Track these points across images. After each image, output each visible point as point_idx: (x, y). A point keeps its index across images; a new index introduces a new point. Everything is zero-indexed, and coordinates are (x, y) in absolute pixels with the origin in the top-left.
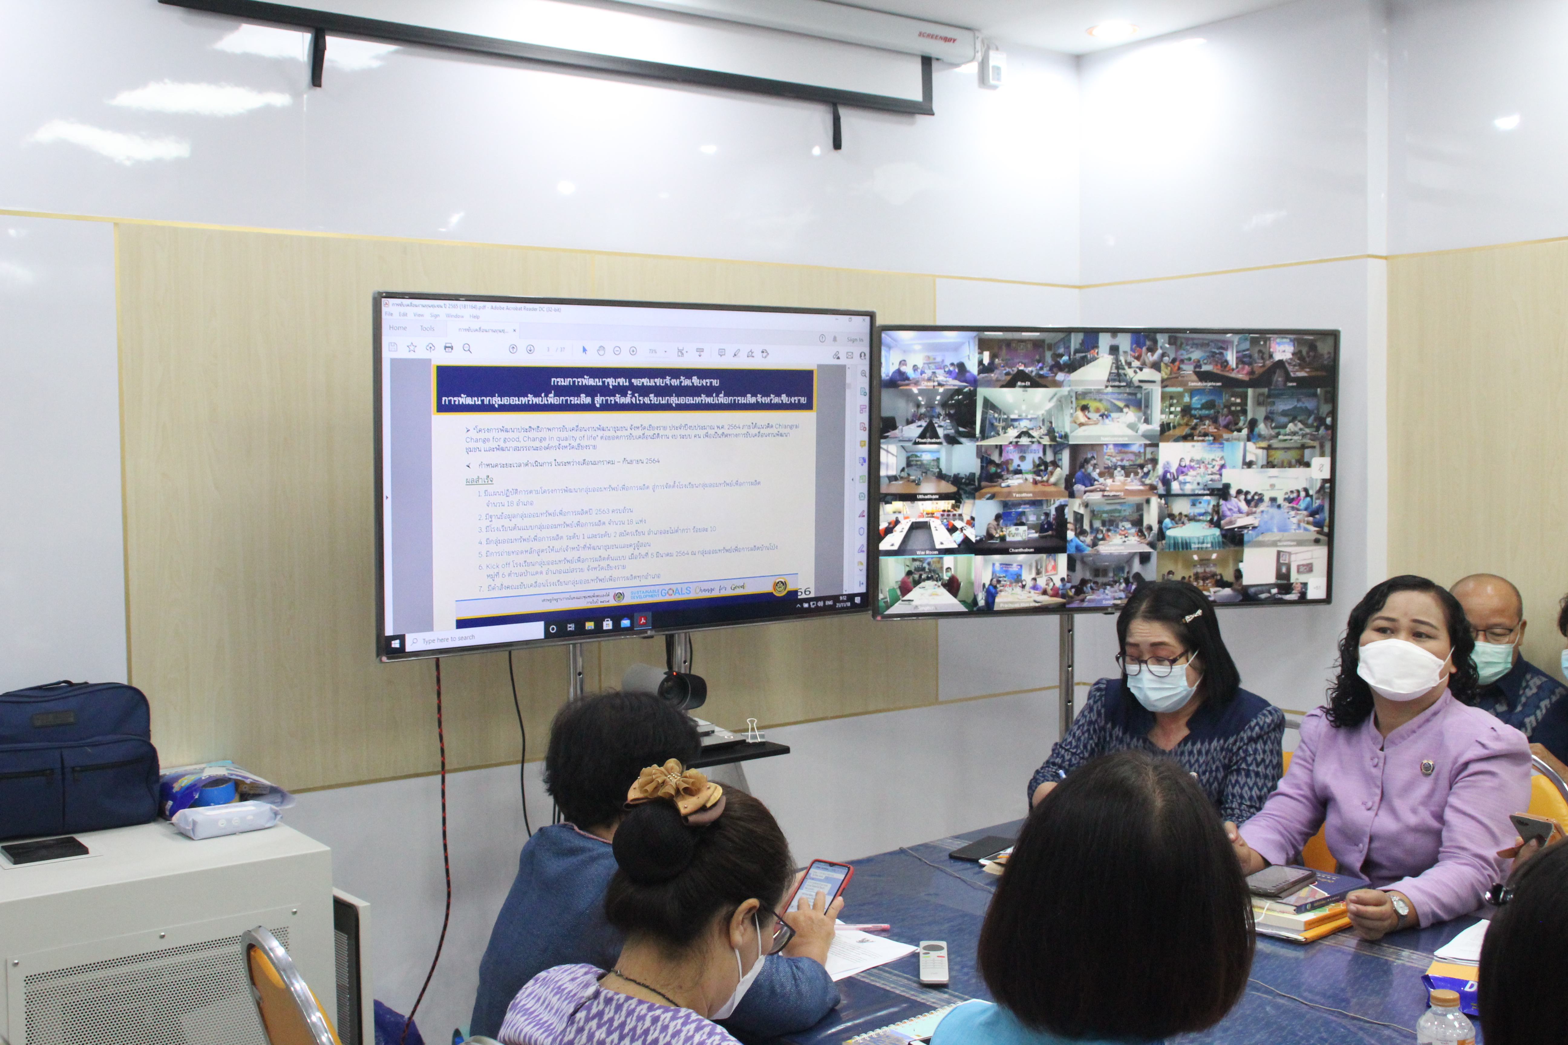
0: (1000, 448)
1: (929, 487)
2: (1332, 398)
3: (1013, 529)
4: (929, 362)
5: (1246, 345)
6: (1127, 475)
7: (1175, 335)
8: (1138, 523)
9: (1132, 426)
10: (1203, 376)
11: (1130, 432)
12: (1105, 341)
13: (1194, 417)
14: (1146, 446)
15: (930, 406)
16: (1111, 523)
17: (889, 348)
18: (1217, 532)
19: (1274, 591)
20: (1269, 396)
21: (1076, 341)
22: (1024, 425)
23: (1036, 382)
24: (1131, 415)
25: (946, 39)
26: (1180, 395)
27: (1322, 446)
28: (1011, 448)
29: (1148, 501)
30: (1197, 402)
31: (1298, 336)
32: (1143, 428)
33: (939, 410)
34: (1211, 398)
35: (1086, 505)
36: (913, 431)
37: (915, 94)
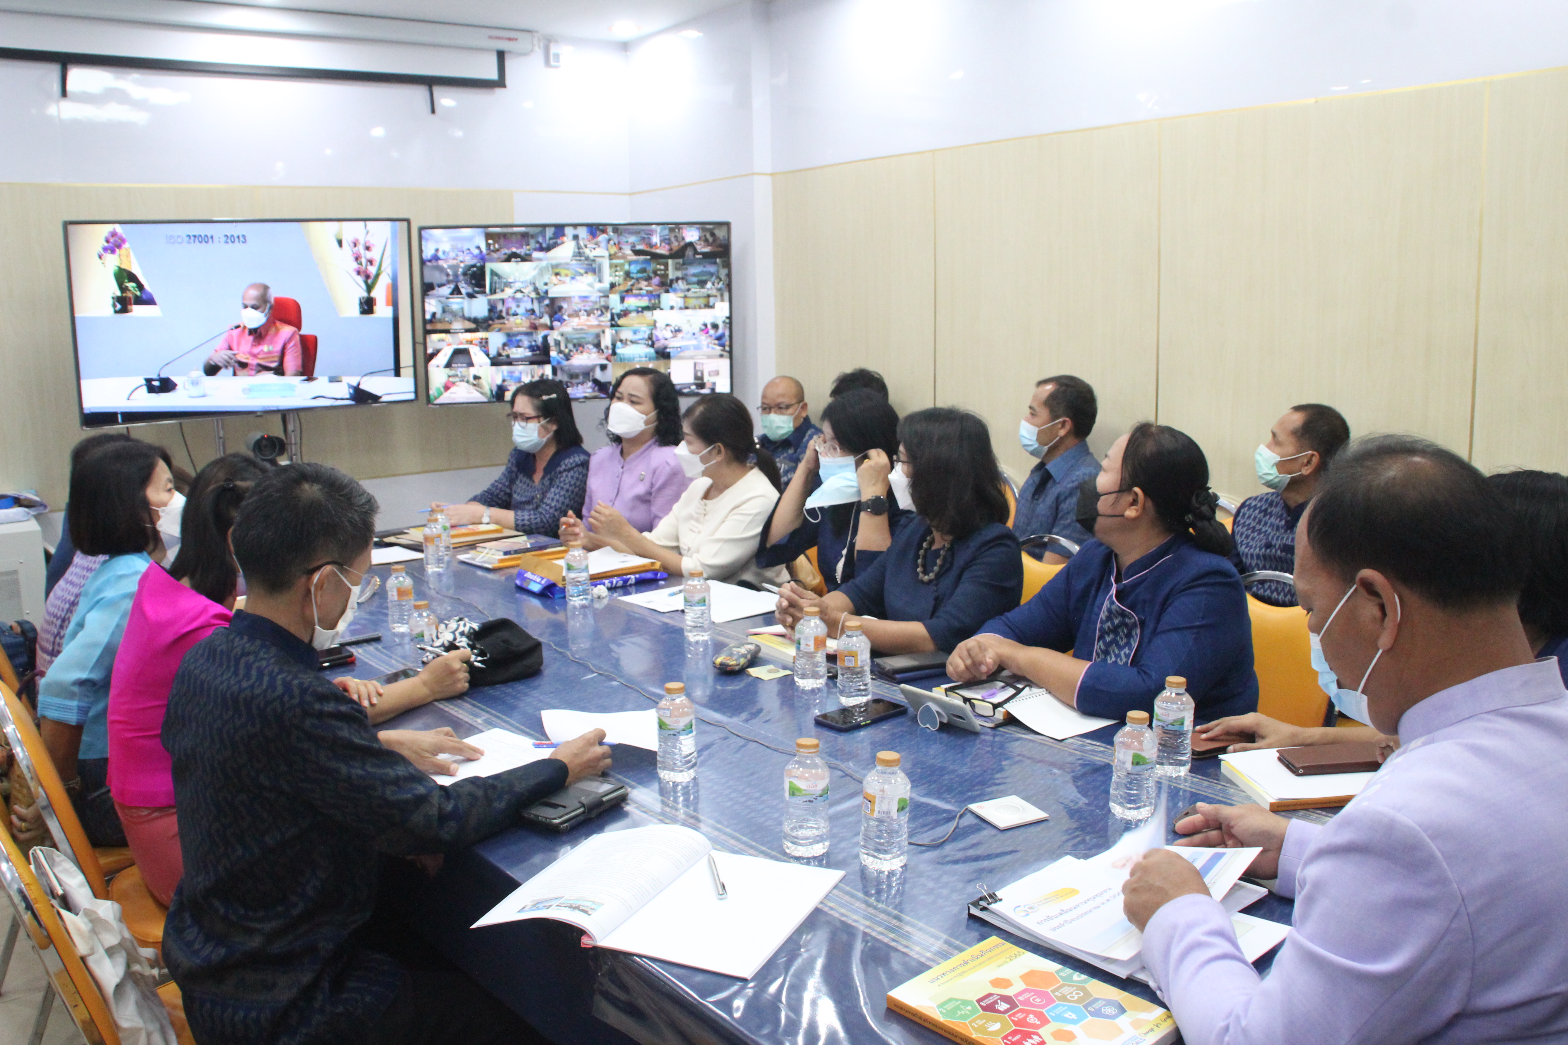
0: (503, 301)
1: (457, 325)
2: (727, 265)
3: (514, 350)
4: (453, 248)
5: (666, 232)
6: (589, 315)
7: (616, 228)
8: (598, 345)
9: (591, 285)
10: (637, 253)
11: (590, 289)
12: (569, 231)
13: (633, 278)
14: (601, 297)
15: (456, 276)
16: (579, 346)
17: (427, 240)
18: (652, 350)
19: (693, 387)
20: (684, 264)
21: (549, 232)
22: (518, 286)
23: (525, 258)
24: (590, 278)
25: (509, 39)
26: (622, 265)
27: (722, 295)
28: (510, 300)
29: (603, 332)
30: (634, 269)
31: (702, 225)
32: (598, 286)
33: (461, 278)
34: (644, 266)
35: (562, 335)
36: (446, 290)
37: (494, 75)
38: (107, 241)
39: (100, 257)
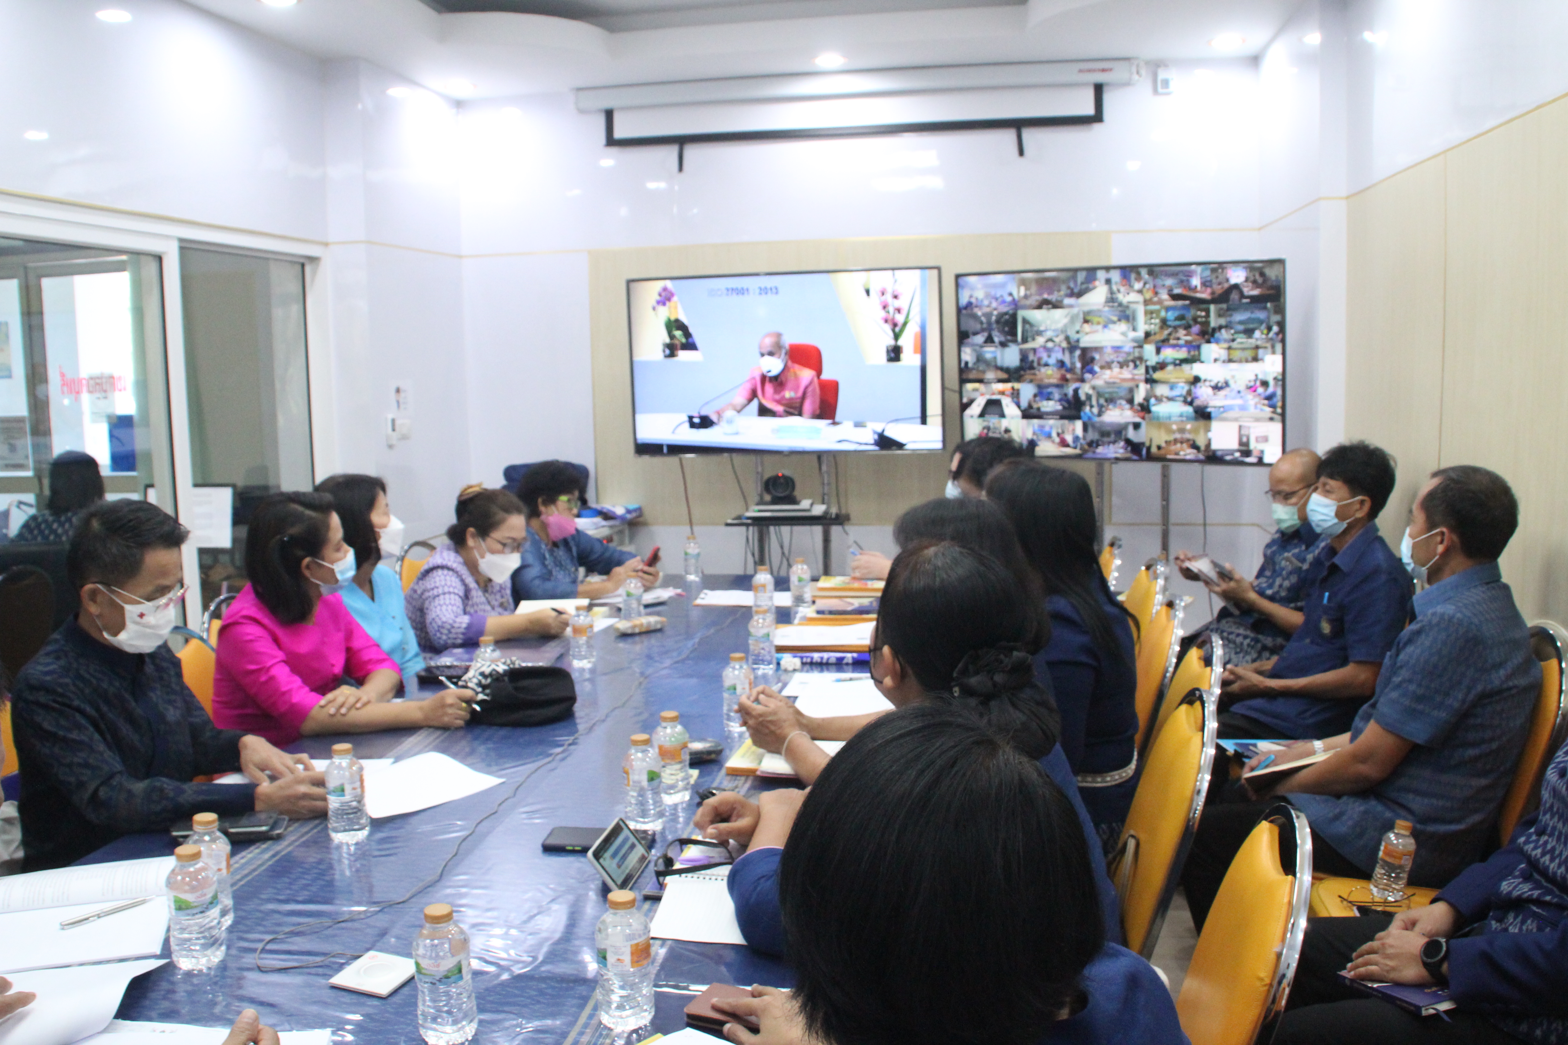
0: (1035, 350)
1: (990, 375)
2: (1280, 310)
3: (1045, 403)
4: (987, 296)
5: (1208, 273)
6: (1121, 367)
7: (1152, 269)
8: (1131, 401)
9: (1124, 334)
10: (1175, 297)
11: (1122, 338)
12: (1101, 275)
13: (1170, 326)
14: (1134, 347)
15: (989, 323)
16: (1111, 400)
17: (967, 287)
18: (1189, 410)
19: (1237, 455)
20: (1228, 309)
21: (1081, 276)
22: (1049, 334)
23: (1056, 305)
24: (1123, 326)
25: (1108, 70)
26: (1158, 312)
27: (1273, 347)
28: (1041, 350)
29: (1137, 386)
30: (1171, 315)
31: (1249, 265)
32: (1132, 335)
33: (994, 326)
34: (1182, 312)
35: (1094, 388)
36: (980, 339)
37: (1088, 111)
38: (660, 295)
39: (654, 309)
